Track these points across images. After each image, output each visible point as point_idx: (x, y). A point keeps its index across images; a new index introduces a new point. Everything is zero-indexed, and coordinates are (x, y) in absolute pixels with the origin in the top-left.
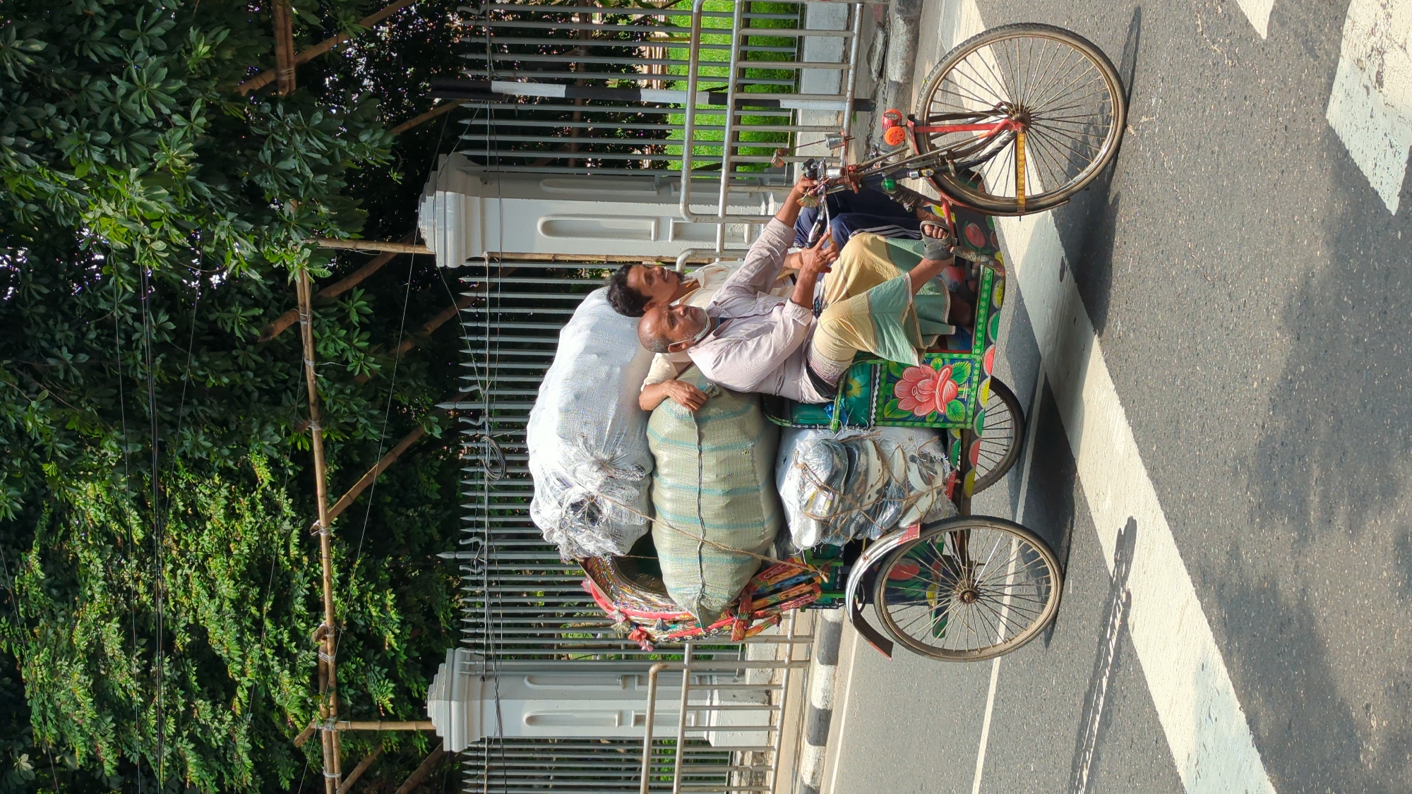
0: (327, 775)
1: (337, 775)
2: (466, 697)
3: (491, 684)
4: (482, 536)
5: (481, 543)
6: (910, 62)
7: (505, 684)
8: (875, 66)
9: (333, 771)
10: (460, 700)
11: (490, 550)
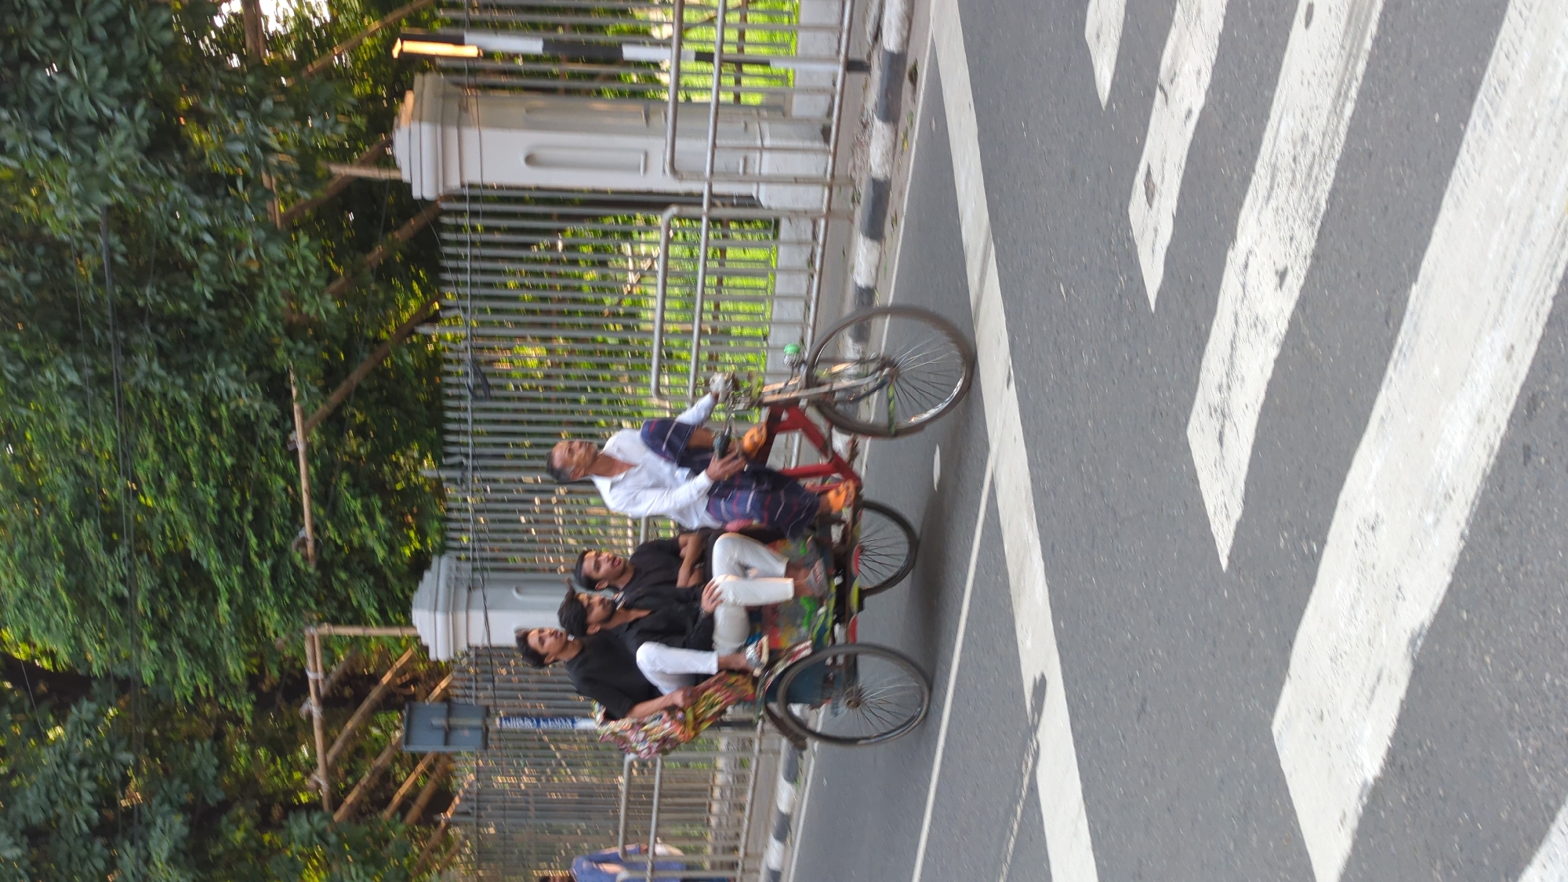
0: (311, 675)
1: (320, 675)
2: (451, 608)
3: (478, 595)
4: (467, 456)
5: (464, 461)
6: (905, 34)
7: (492, 593)
8: (870, 28)
9: (316, 670)
10: (446, 611)
11: (475, 469)
